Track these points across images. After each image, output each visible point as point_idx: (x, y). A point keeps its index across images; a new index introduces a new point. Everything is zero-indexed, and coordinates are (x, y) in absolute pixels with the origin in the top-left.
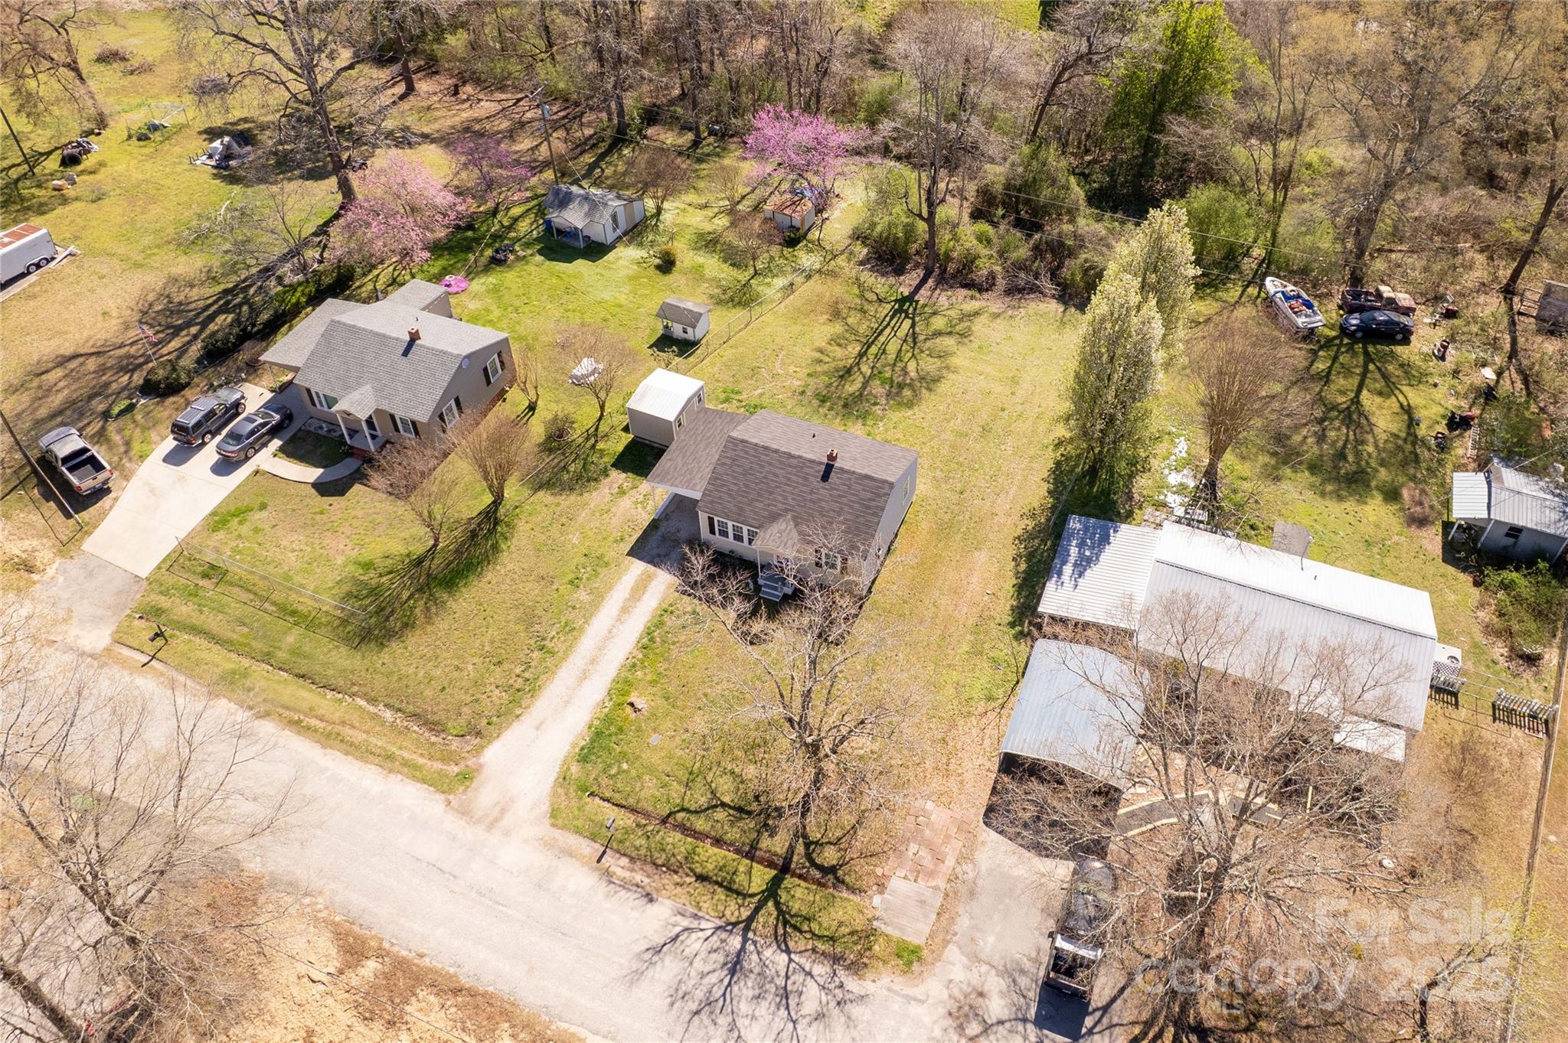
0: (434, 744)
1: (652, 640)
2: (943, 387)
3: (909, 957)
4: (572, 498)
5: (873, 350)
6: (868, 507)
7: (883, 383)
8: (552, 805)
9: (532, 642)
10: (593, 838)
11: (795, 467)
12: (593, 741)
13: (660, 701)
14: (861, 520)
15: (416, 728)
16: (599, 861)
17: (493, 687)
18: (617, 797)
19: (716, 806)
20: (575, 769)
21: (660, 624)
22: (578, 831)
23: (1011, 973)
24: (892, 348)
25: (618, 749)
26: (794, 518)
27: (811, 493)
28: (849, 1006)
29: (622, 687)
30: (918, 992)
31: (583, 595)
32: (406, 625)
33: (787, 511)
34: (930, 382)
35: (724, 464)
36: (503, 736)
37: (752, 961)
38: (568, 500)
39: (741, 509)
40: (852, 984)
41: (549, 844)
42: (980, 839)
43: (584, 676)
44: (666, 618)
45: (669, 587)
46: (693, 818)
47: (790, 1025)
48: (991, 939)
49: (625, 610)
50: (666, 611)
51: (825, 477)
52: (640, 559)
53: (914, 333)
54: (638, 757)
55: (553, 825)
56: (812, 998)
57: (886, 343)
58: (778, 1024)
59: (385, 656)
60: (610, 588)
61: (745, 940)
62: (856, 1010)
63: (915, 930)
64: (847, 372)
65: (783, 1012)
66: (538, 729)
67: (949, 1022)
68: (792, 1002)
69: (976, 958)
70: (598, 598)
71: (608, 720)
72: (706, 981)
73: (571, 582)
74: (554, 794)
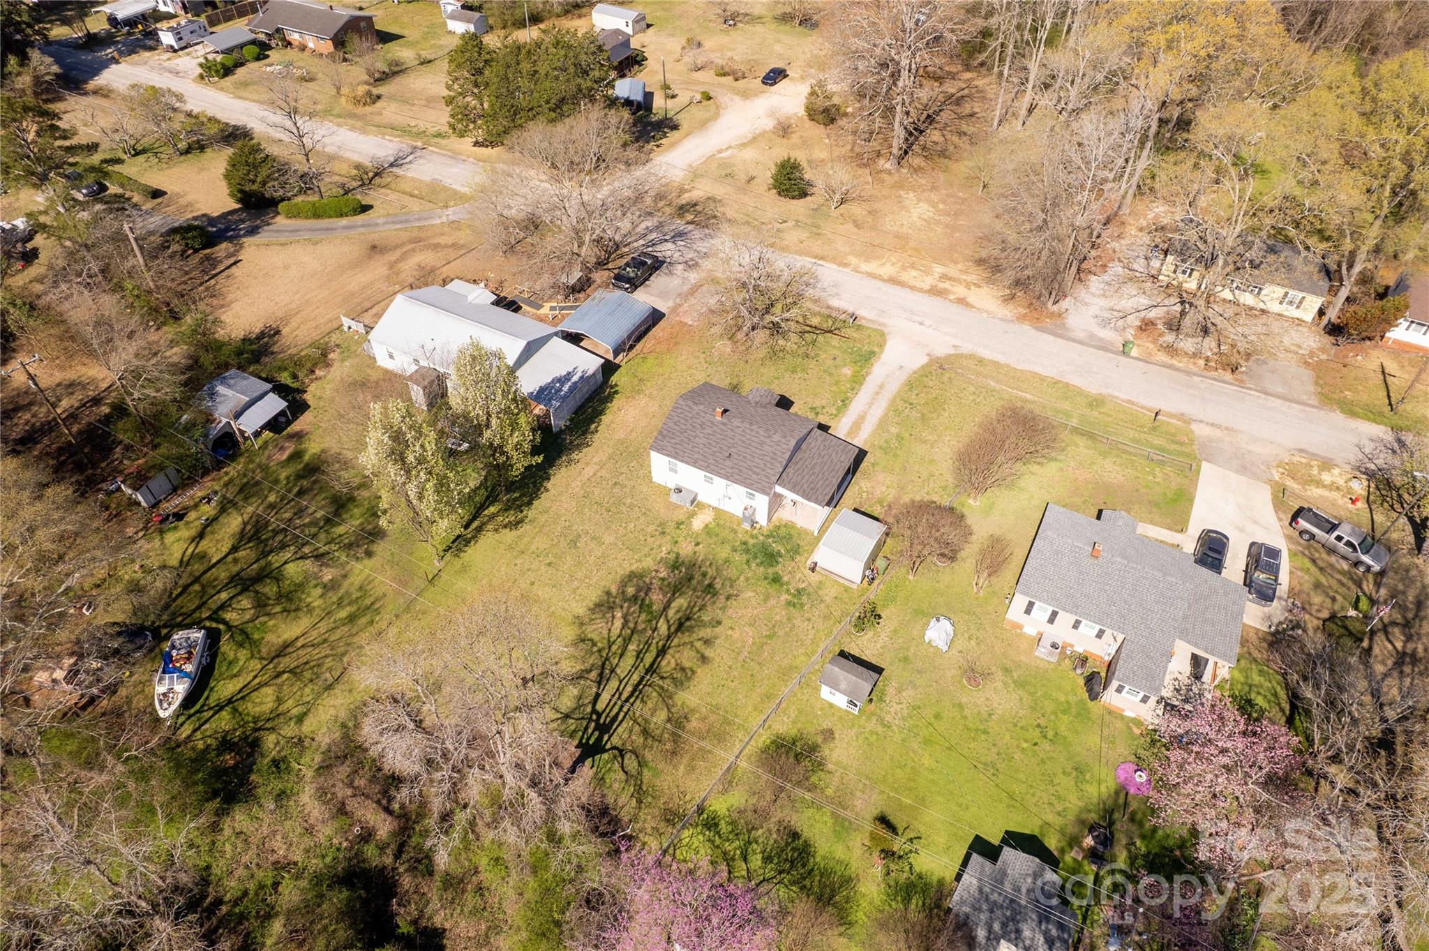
2: (594, 595)
5: (648, 659)
7: (650, 606)
24: (629, 661)
34: (605, 606)
53: (599, 683)
64: (681, 626)
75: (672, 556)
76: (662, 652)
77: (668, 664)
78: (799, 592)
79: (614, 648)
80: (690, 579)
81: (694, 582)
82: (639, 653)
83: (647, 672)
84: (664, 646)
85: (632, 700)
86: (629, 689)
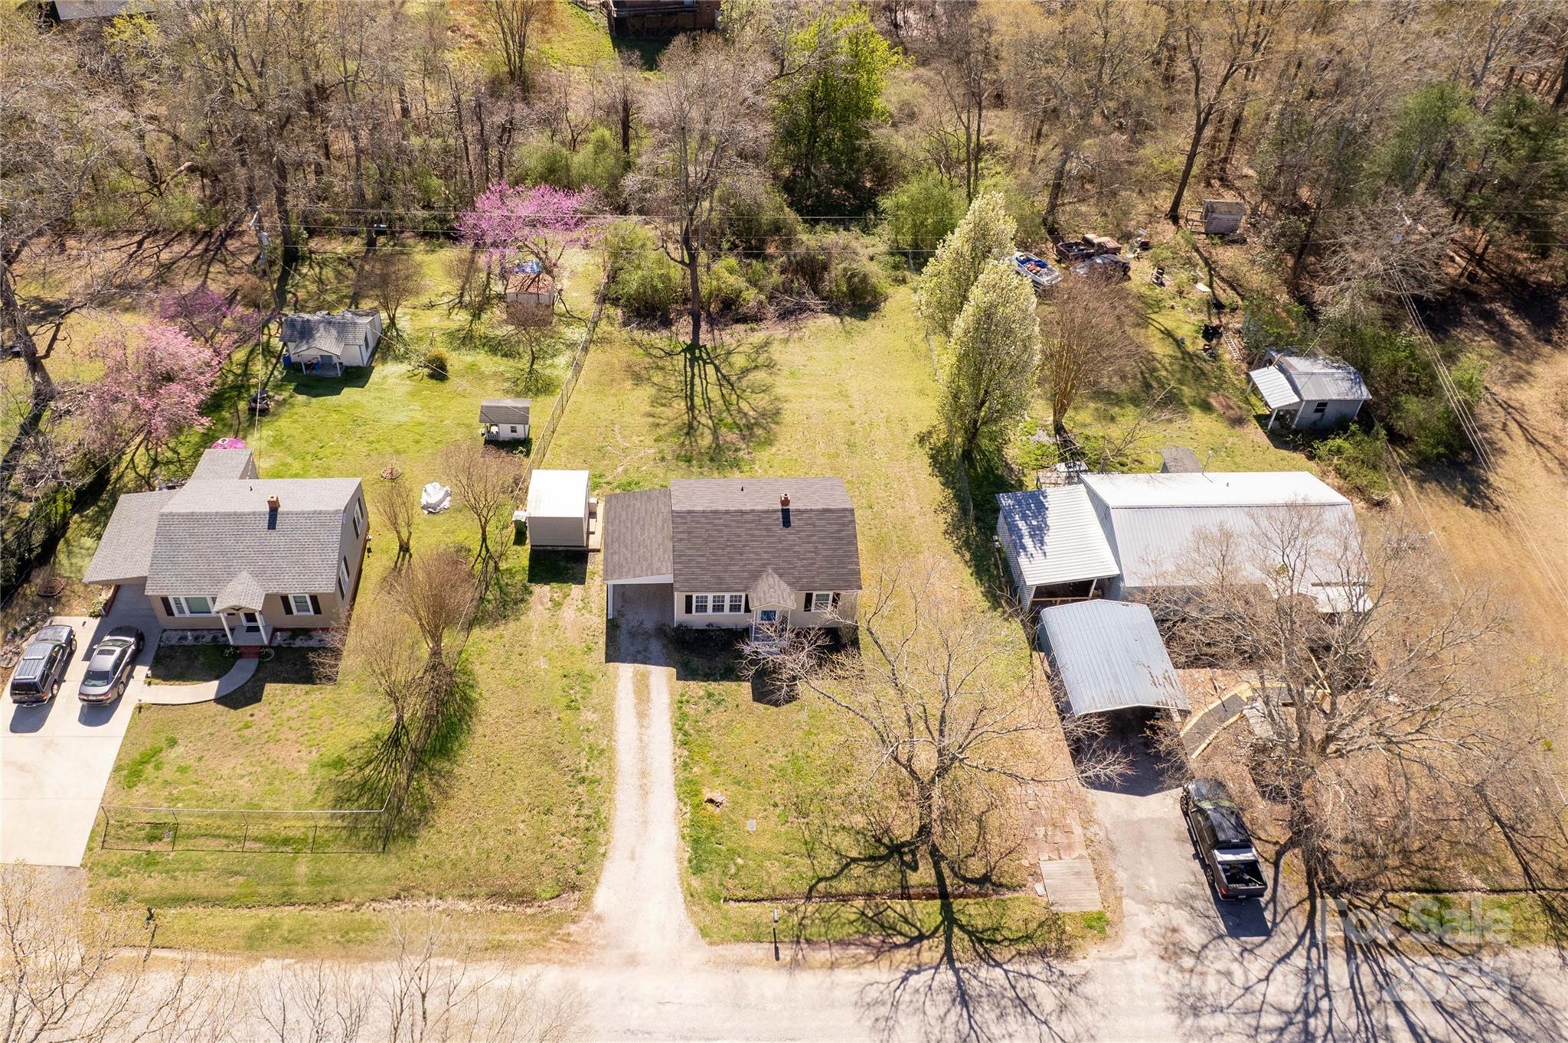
0: (533, 915)
1: (686, 734)
2: (787, 417)
3: (1098, 925)
4: (512, 625)
5: (698, 401)
6: (841, 539)
7: (731, 429)
8: (696, 924)
9: (569, 778)
10: (758, 940)
11: (753, 522)
12: (695, 850)
13: (733, 788)
14: (840, 552)
15: (502, 908)
16: (777, 959)
17: (558, 837)
18: (750, 893)
19: (848, 865)
20: (695, 882)
21: (684, 717)
22: (738, 939)
23: (1185, 902)
24: (714, 393)
25: (724, 848)
26: (776, 570)
27: (780, 541)
28: (1080, 989)
29: (688, 789)
30: (1124, 951)
31: (589, 716)
32: (424, 809)
33: (764, 565)
34: (771, 416)
35: (681, 540)
36: (602, 880)
37: (974, 987)
38: (508, 630)
39: (719, 578)
40: (1068, 968)
41: (721, 964)
42: (1089, 800)
43: (644, 792)
44: (686, 708)
45: (670, 679)
46: (834, 883)
47: (1044, 1027)
48: (1152, 880)
49: (642, 715)
50: (680, 702)
51: (786, 522)
52: (623, 661)
53: (724, 376)
54: (747, 848)
55: (711, 944)
56: (1046, 997)
57: (705, 392)
58: (1034, 1031)
59: (421, 848)
60: (611, 698)
61: (956, 972)
62: (1087, 989)
63: (1089, 900)
64: (690, 429)
65: (1030, 1019)
66: (633, 859)
67: (1163, 965)
68: (1032, 1006)
69: (1150, 902)
70: (607, 712)
71: (695, 824)
72: (948, 1023)
73: (569, 707)
74: (693, 914)
79: (734, 397)
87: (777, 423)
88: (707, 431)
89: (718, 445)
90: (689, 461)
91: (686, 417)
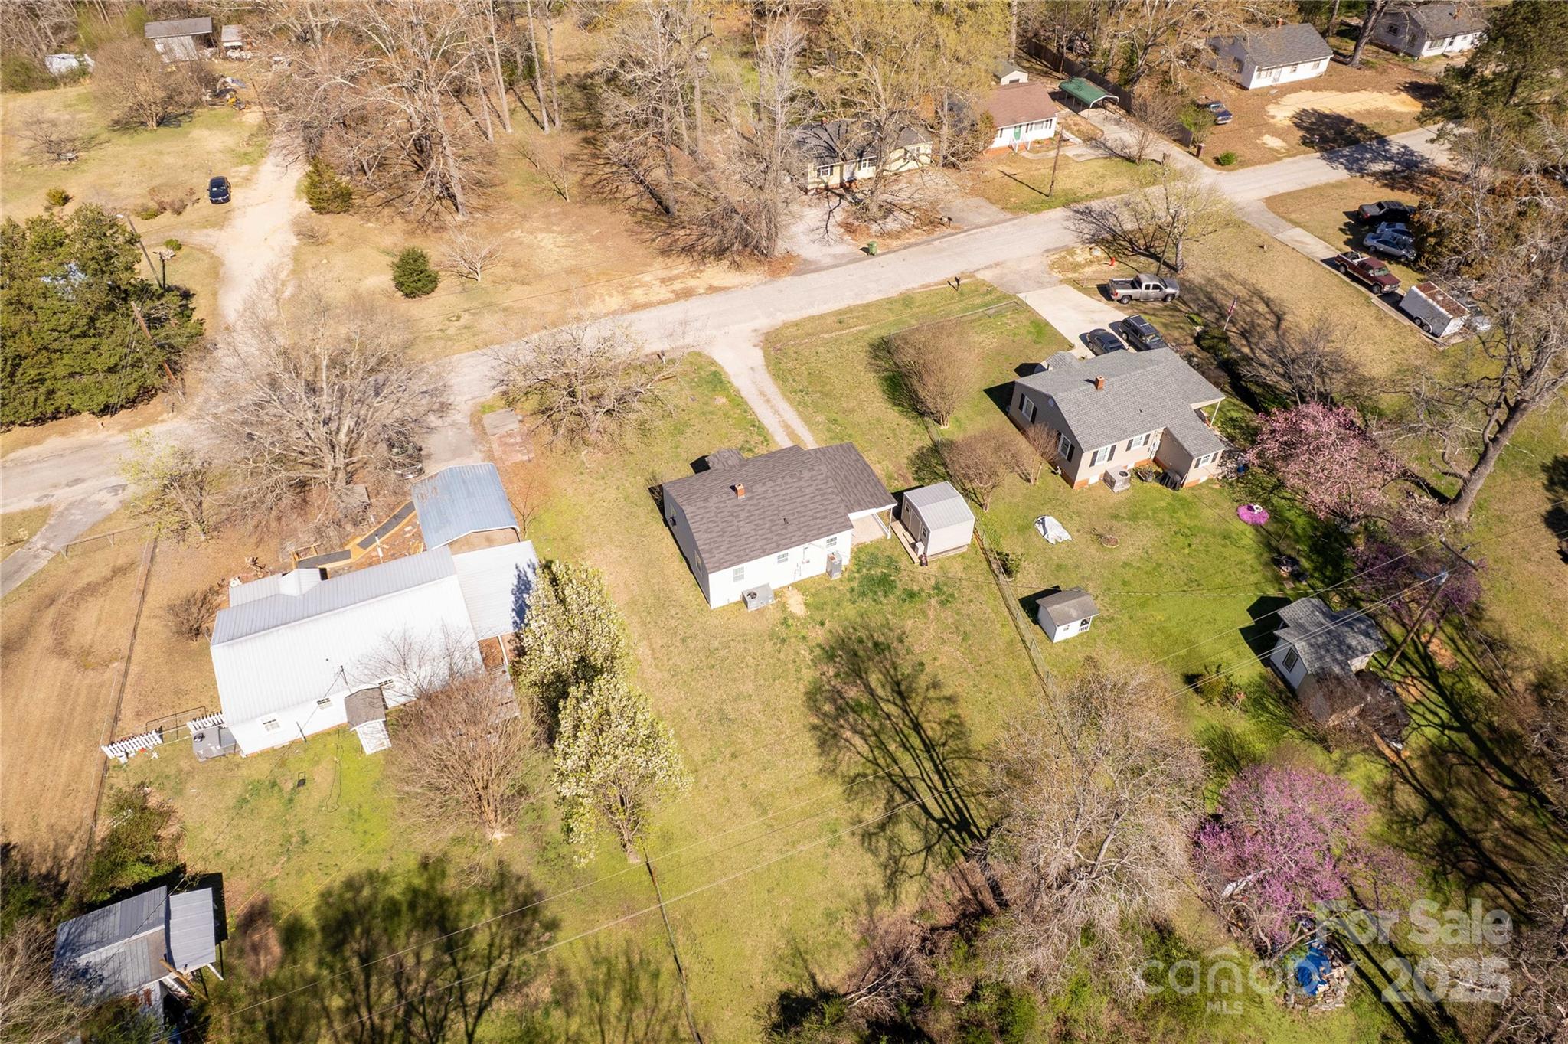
3: (485, 409)
7: (859, 704)
12: (718, 379)
13: (712, 409)
15: (806, 341)
16: (658, 355)
20: (713, 369)
29: (738, 401)
30: (470, 403)
31: (820, 419)
34: (827, 740)
36: (761, 357)
40: (503, 388)
43: (762, 394)
44: (760, 440)
48: (450, 434)
49: (787, 428)
50: (766, 442)
54: (692, 390)
55: (694, 351)
57: (916, 758)
59: (864, 343)
60: (812, 430)
62: (493, 383)
63: (489, 418)
66: (750, 368)
67: (448, 402)
69: (452, 425)
71: (725, 389)
75: (817, 651)
76: (917, 727)
77: (932, 730)
78: (937, 587)
79: (881, 761)
80: (856, 654)
81: (861, 653)
82: (903, 745)
83: (928, 751)
84: (911, 721)
85: (949, 784)
86: (935, 778)
87: (815, 728)
88: (880, 692)
89: (861, 678)
90: (876, 644)
91: (915, 709)
